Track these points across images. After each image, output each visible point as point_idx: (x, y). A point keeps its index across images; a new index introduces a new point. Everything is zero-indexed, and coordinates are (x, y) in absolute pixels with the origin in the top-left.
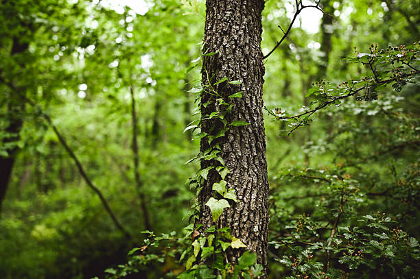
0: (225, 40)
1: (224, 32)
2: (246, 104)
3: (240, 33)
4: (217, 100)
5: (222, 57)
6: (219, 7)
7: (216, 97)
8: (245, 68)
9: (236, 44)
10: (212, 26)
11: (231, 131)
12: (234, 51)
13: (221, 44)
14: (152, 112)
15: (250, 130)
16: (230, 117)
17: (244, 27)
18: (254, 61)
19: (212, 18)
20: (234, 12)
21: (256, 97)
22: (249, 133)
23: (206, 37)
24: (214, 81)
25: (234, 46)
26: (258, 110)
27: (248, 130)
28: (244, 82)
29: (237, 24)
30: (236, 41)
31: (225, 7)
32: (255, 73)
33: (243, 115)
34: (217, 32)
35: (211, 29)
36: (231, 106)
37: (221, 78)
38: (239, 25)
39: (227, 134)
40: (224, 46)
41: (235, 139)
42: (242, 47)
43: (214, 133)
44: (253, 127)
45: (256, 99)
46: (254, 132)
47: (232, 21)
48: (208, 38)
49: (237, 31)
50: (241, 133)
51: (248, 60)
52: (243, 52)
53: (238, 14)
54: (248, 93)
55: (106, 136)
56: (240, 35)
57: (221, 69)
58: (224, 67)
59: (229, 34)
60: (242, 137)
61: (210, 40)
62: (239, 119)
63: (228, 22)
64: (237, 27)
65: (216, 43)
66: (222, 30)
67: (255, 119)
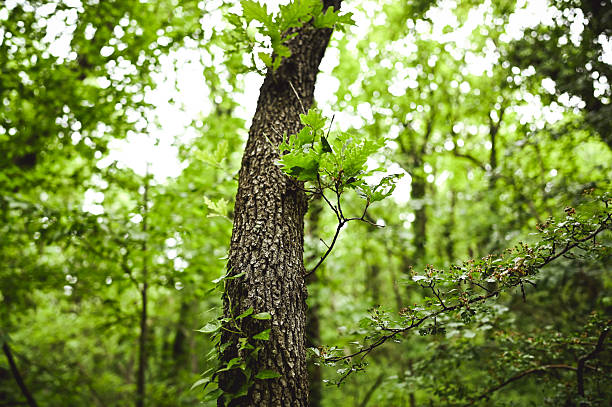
0: (254, 258)
1: (253, 247)
2: (279, 345)
3: (272, 248)
4: (240, 340)
5: (249, 279)
6: (248, 216)
7: (239, 336)
8: (277, 295)
9: (267, 263)
10: (239, 238)
11: (258, 387)
12: (264, 272)
13: (249, 261)
14: (176, 317)
15: (284, 383)
16: (255, 364)
17: (277, 241)
18: (291, 283)
19: (240, 228)
20: (266, 222)
21: (293, 333)
22: (283, 388)
23: (231, 252)
24: (237, 312)
25: (264, 266)
26: (296, 351)
27: (281, 384)
28: (277, 313)
29: (268, 237)
30: (267, 259)
31: (256, 215)
32: (291, 299)
33: (275, 361)
34: (244, 246)
35: (237, 241)
36: (258, 349)
37: (246, 309)
38: (272, 239)
39: (251, 390)
40: (252, 265)
41: (262, 398)
42: (274, 267)
43: (234, 390)
44: (289, 378)
45: (294, 336)
46: (289, 385)
47: (264, 233)
48: (233, 253)
49: (269, 246)
50: (271, 389)
51: (282, 283)
52: (275, 273)
53: (271, 225)
54: (281, 330)
55: (97, 359)
56: (273, 252)
57: (246, 295)
58: (251, 294)
59: (260, 250)
60: (272, 394)
61: (235, 257)
62: (268, 367)
63: (258, 235)
64: (270, 241)
65: (242, 261)
66: (250, 244)
67: (291, 365)
